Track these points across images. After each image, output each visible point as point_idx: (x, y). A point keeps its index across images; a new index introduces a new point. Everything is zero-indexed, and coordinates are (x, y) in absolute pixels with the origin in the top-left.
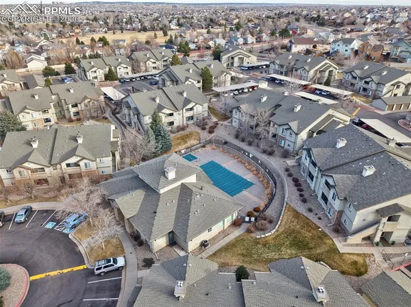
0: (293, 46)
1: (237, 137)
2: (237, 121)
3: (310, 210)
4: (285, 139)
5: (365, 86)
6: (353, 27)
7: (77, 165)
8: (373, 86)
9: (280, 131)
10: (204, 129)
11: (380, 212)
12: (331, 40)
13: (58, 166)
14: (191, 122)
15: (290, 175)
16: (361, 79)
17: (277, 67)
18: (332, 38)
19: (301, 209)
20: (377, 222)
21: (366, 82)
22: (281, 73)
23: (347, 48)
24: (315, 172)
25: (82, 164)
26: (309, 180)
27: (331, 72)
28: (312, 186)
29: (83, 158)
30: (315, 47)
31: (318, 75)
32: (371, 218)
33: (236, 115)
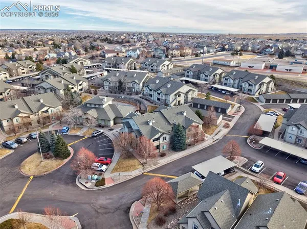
0: (106, 54)
1: (111, 93)
2: (107, 87)
3: (155, 104)
4: (134, 88)
5: (152, 68)
6: (130, 44)
7: (47, 111)
8: (155, 67)
9: (131, 85)
10: (91, 93)
11: (176, 95)
12: (124, 51)
13: (37, 114)
14: (82, 91)
15: (143, 98)
16: (149, 65)
17: (107, 64)
18: (124, 50)
19: (153, 105)
20: (176, 98)
21: (152, 67)
22: (110, 67)
23: (135, 54)
24: (152, 93)
25: (49, 110)
26: (150, 98)
27: (135, 64)
28: (153, 99)
29: (50, 107)
30: (118, 54)
31: (130, 66)
32: (174, 98)
33: (106, 84)
